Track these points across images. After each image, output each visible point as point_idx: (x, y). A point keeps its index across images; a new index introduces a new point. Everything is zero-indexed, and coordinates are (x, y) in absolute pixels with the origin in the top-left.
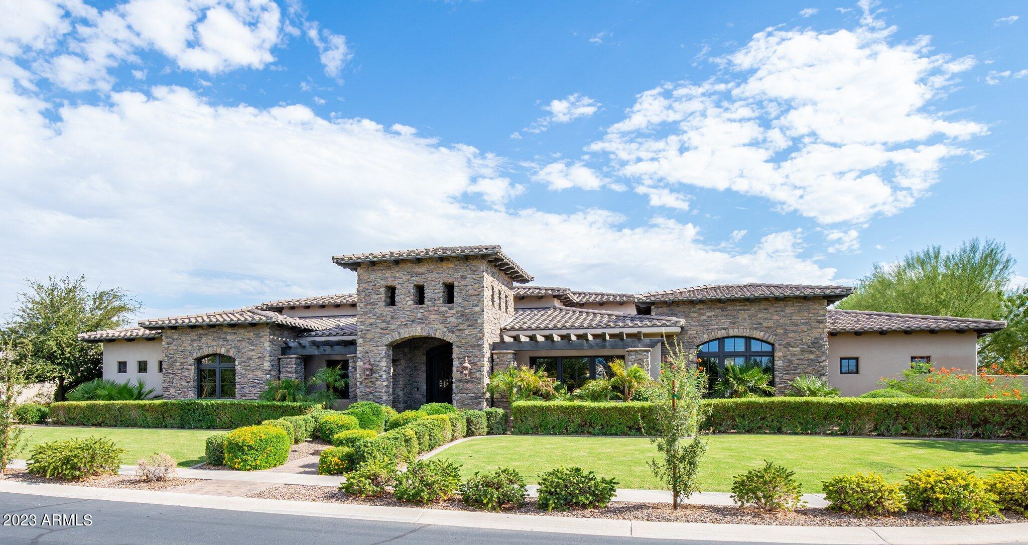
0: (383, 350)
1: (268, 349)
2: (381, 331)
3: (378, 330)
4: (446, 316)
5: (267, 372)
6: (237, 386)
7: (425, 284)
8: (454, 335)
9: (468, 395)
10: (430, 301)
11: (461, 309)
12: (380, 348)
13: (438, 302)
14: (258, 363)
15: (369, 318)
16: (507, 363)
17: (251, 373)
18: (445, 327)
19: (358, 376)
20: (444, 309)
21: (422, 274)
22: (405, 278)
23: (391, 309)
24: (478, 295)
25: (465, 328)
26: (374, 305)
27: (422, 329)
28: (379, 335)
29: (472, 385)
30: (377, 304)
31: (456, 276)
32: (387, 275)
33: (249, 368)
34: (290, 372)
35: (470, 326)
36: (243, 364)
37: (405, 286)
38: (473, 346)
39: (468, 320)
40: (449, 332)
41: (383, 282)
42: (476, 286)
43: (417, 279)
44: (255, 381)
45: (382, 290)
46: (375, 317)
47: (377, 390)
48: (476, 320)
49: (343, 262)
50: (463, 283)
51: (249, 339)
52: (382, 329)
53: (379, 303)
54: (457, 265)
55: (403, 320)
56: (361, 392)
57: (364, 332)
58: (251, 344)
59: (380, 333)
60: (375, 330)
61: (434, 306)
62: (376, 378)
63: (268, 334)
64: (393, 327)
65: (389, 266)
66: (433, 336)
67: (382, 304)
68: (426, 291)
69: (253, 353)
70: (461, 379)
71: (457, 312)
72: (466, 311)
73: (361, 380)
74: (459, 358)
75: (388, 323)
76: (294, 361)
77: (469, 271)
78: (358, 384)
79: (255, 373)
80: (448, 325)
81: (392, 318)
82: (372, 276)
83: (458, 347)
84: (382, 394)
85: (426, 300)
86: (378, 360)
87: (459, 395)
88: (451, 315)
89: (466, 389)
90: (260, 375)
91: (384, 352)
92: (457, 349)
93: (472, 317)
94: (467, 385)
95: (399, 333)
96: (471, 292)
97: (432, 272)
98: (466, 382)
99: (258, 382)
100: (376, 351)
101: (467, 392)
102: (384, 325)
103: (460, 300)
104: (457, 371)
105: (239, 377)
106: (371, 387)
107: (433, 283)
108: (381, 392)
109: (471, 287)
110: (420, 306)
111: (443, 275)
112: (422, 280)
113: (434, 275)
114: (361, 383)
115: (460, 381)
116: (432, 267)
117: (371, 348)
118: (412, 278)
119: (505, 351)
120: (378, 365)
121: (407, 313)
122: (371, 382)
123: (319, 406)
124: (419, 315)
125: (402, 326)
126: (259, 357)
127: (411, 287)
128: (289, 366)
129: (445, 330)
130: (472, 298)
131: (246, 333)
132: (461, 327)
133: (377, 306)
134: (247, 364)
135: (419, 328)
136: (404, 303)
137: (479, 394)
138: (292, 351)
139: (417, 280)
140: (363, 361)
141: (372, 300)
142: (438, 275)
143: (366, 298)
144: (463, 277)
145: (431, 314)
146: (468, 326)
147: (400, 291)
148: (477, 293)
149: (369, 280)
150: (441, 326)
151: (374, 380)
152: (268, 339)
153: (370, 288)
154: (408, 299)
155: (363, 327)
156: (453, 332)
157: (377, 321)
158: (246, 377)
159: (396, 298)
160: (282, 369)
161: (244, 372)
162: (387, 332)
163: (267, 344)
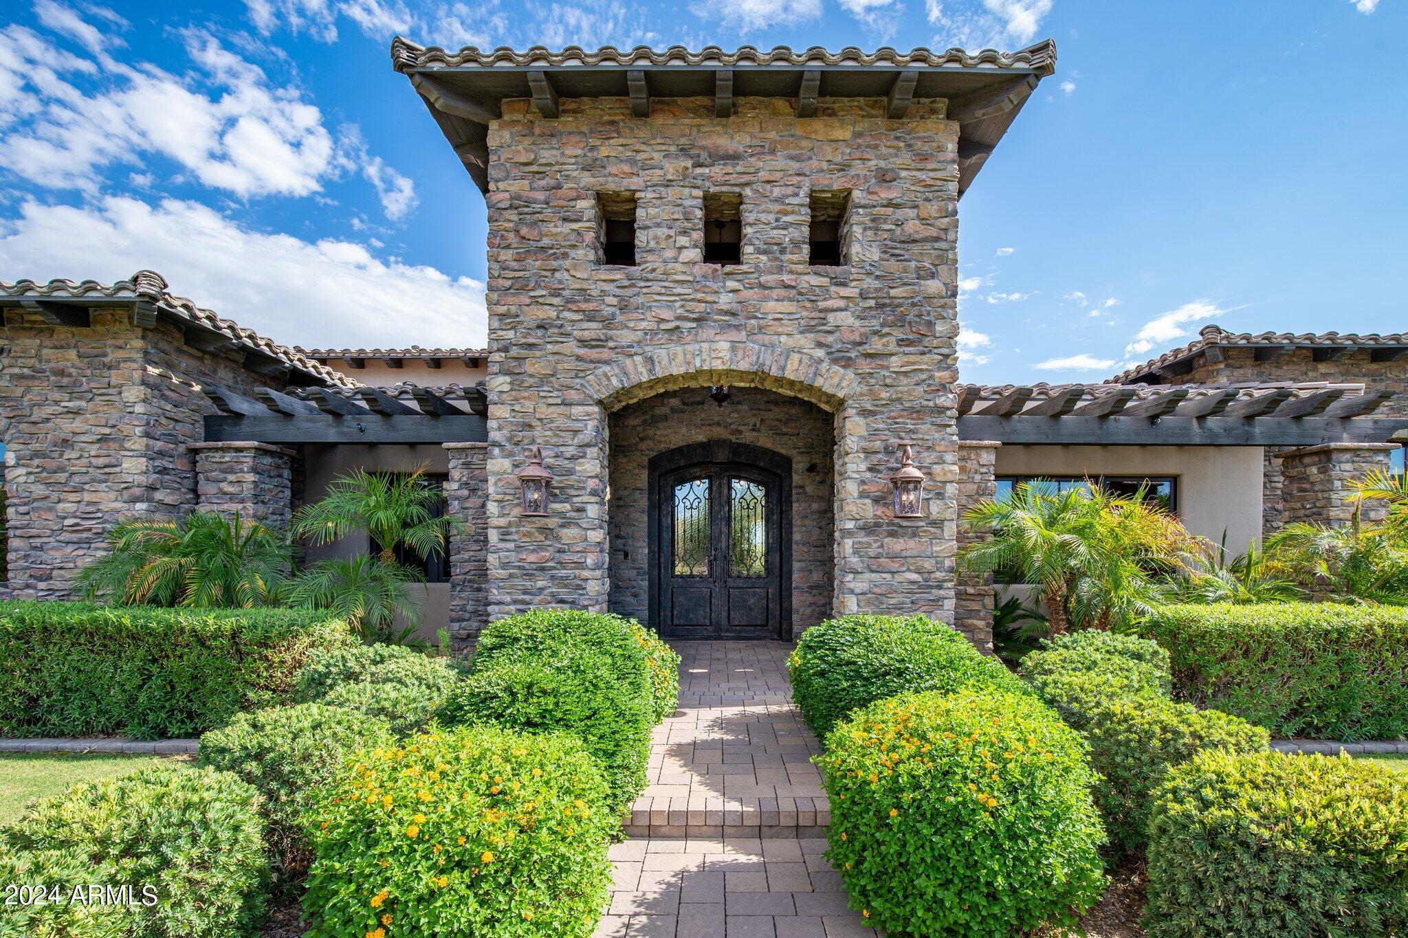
0: (590, 422)
1: (139, 408)
2: (582, 352)
3: (571, 347)
4: (822, 305)
5: (137, 491)
6: (14, 543)
7: (748, 192)
8: (850, 374)
9: (898, 578)
10: (765, 252)
11: (877, 284)
12: (576, 410)
13: (795, 258)
14: (101, 461)
15: (535, 301)
16: (978, 478)
17: (72, 497)
18: (820, 345)
19: (492, 507)
20: (815, 281)
21: (735, 157)
22: (671, 169)
23: (618, 273)
24: (937, 239)
25: (892, 347)
26: (555, 257)
27: (733, 349)
28: (573, 365)
29: (912, 544)
30: (565, 255)
31: (858, 168)
32: (604, 152)
33: (62, 477)
34: (232, 497)
35: (909, 343)
36: (36, 462)
37: (671, 193)
38: (917, 413)
39: (901, 321)
40: (835, 361)
41: (587, 179)
42: (932, 209)
43: (717, 171)
44: (87, 524)
45: (586, 206)
46: (556, 301)
47: (566, 557)
48: (930, 324)
49: (436, 67)
50: (885, 194)
51: (62, 373)
52: (583, 343)
53: (572, 253)
54: (859, 135)
55: (665, 314)
56: (504, 566)
57: (514, 352)
58: (72, 390)
59: (579, 358)
60: (556, 348)
61: (780, 269)
62: (561, 514)
63: (138, 356)
64: (625, 337)
65: (613, 123)
66: (774, 372)
67: (586, 254)
68: (749, 216)
69: (78, 424)
70: (877, 525)
71: (863, 296)
72: (893, 292)
73: (503, 522)
74: (868, 452)
75: (608, 322)
76: (248, 460)
77: (906, 158)
78: (493, 536)
79: (87, 497)
80: (830, 339)
81: (623, 308)
82: (547, 155)
83: (864, 413)
84: (586, 574)
85: (748, 249)
86: (570, 451)
87: (867, 576)
88: (842, 303)
89: (893, 557)
90: (108, 501)
91: (591, 425)
92: (861, 421)
93: (915, 311)
94: (898, 545)
95: (650, 361)
96: (913, 227)
97: (773, 152)
98: (892, 534)
99: (98, 527)
100: (561, 422)
101: (894, 566)
102: (592, 330)
103: (875, 254)
104: (863, 495)
105: (22, 509)
106: (541, 548)
107: (777, 192)
108: (580, 565)
109: (912, 213)
110: (728, 268)
111: (814, 163)
112: (733, 179)
113: (780, 162)
114: (505, 534)
115: (870, 529)
116: (773, 135)
117: (543, 411)
118: (699, 170)
119: (974, 442)
120: (570, 472)
121: (679, 290)
122: (542, 530)
123: (336, 628)
124: (725, 300)
125: (663, 337)
126: (103, 439)
127: (693, 201)
128: (231, 477)
129: (820, 353)
130: (916, 248)
131: (46, 352)
132: (877, 345)
133: (567, 263)
134: (52, 464)
135: (723, 346)
136: (669, 254)
137: (938, 575)
138: (245, 427)
139: (717, 176)
140: (510, 455)
141: (546, 241)
142: (795, 165)
143: (524, 231)
144: (885, 178)
145: (765, 299)
146: (901, 342)
147: (652, 211)
148: (933, 232)
149: (534, 168)
150: (806, 341)
151: (553, 522)
152: (137, 375)
153: (540, 196)
154: (683, 241)
155: (510, 334)
156: (847, 363)
157: (567, 314)
158: (50, 509)
159: (638, 233)
160: (205, 488)
161: (39, 490)
162: (605, 354)
163: (133, 393)
